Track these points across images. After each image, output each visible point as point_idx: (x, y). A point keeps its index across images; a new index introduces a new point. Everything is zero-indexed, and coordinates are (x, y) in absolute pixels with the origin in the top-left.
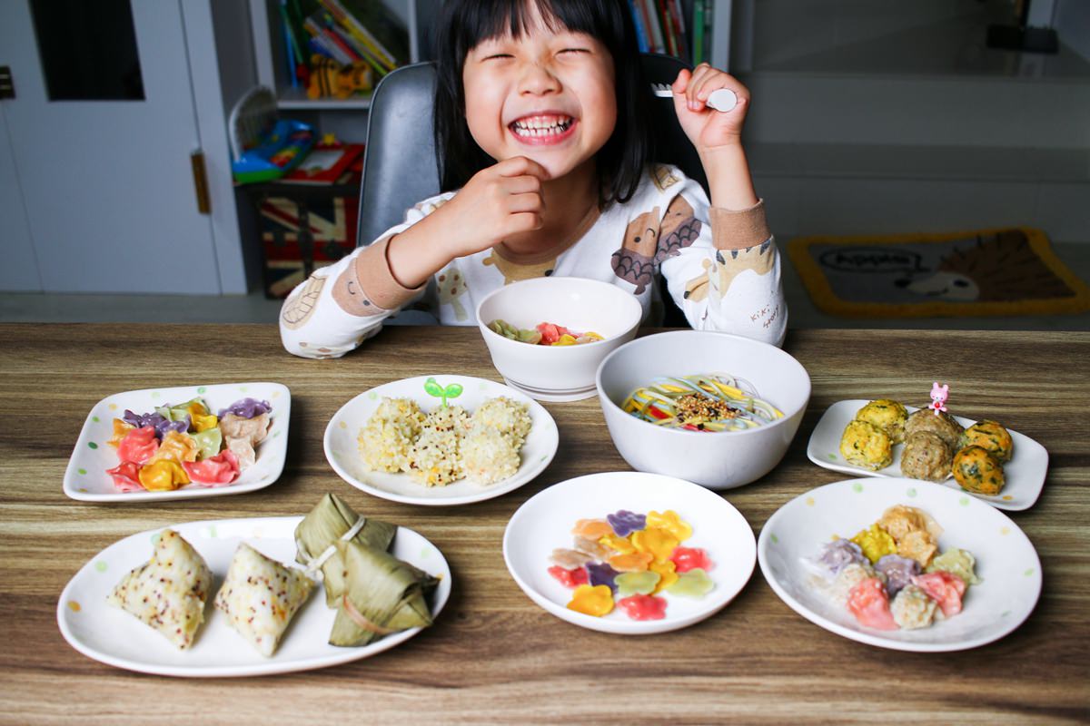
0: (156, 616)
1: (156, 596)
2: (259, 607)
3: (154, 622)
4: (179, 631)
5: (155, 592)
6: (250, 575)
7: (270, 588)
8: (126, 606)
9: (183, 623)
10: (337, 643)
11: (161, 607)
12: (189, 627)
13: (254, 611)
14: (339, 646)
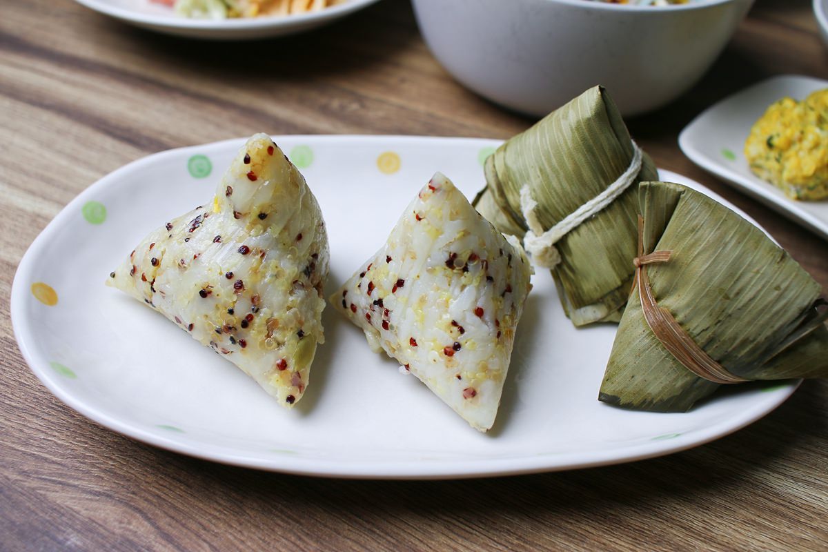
0: (229, 329)
1: (230, 285)
2: (471, 322)
3: (225, 341)
4: (283, 366)
5: (230, 276)
6: (453, 249)
7: (490, 279)
8: (156, 299)
9: (290, 349)
10: (623, 401)
11: (242, 310)
12: (302, 356)
13: (462, 331)
14: (629, 407)
